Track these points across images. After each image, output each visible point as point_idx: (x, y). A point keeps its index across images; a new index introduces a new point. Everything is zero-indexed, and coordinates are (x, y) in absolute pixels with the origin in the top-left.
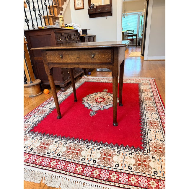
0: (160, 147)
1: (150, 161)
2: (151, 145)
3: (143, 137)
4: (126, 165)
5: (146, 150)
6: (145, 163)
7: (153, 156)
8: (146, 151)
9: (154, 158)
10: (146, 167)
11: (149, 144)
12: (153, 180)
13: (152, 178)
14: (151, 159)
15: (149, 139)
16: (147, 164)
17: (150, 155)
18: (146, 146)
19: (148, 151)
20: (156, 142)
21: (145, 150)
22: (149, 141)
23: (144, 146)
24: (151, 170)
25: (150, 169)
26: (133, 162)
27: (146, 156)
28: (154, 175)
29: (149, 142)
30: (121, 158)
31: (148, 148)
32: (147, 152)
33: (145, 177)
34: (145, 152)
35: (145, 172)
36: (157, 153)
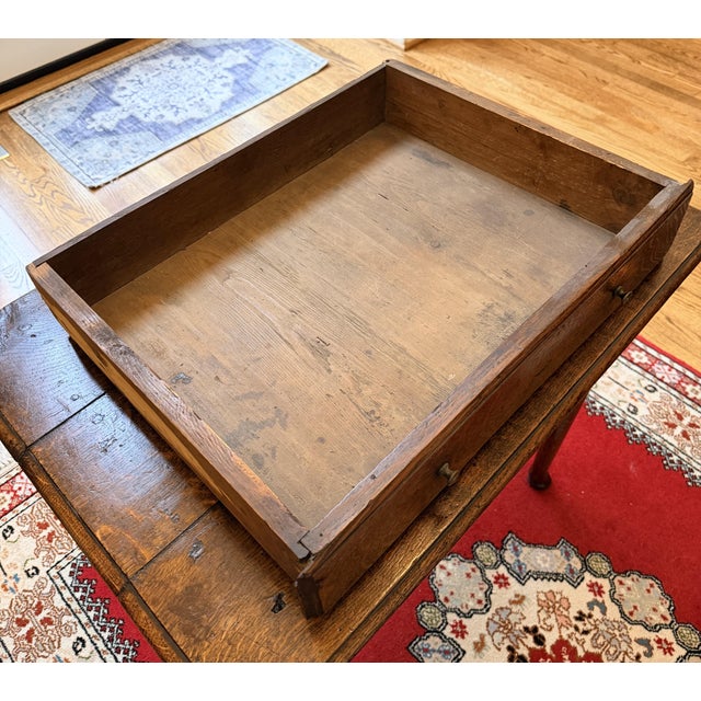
0: (34, 639)
1: (37, 553)
2: (65, 619)
3: (112, 630)
5: (69, 581)
6: (45, 533)
7: (36, 578)
8: (65, 573)
9: (30, 572)
10: (39, 524)
11: (72, 618)
12: (7, 509)
13: (11, 510)
14: (37, 562)
15: (88, 643)
16: (41, 535)
17: (48, 572)
18: (78, 595)
19: (59, 582)
20: (57, 652)
21: (71, 574)
22: (81, 633)
23: (85, 590)
24: (23, 529)
25: (26, 528)
27: (58, 558)
28: (9, 524)
29: (79, 627)
31: (67, 594)
32: (62, 572)
33: (28, 498)
34: (69, 569)
35: (35, 509)
36: (30, 602)
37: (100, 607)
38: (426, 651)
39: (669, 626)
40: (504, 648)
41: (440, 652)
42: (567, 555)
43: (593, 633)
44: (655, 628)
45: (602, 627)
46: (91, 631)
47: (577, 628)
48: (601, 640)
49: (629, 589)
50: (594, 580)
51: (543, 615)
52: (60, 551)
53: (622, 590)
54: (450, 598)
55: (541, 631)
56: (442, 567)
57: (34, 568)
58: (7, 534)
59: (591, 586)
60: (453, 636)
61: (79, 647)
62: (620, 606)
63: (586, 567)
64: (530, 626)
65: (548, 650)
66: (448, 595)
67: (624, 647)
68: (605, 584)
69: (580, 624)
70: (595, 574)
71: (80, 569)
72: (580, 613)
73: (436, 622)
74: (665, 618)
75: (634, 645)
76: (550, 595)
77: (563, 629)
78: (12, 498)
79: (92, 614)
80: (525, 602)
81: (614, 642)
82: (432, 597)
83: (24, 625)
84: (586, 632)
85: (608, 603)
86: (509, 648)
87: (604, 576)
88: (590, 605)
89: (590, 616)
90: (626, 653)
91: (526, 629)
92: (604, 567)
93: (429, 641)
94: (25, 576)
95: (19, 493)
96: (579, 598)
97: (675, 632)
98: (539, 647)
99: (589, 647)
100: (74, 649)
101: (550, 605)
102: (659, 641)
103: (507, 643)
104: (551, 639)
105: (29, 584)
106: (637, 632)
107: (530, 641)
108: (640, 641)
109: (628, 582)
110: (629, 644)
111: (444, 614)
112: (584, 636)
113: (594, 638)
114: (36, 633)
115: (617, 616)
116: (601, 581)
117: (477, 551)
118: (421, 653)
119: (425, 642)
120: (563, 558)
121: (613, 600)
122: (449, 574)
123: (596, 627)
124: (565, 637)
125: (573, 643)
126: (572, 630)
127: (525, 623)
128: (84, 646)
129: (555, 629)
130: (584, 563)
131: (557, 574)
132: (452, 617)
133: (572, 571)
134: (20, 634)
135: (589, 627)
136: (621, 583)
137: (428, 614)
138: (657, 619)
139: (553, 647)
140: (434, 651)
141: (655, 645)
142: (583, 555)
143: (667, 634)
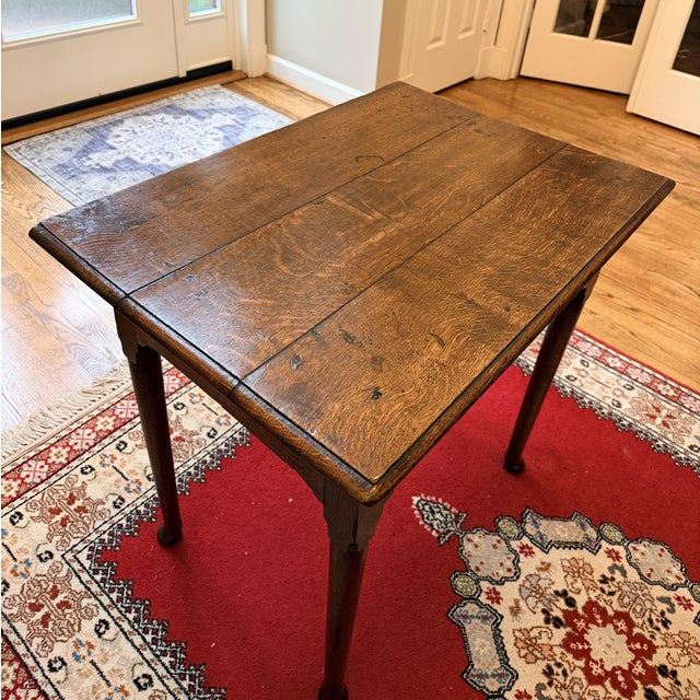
0: (50, 624)
1: (50, 538)
2: (85, 602)
3: (137, 611)
4: (103, 465)
5: (87, 564)
6: (58, 518)
7: (50, 562)
8: (83, 557)
9: (43, 557)
10: (50, 510)
11: (93, 601)
12: (14, 495)
13: (19, 496)
14: (51, 547)
15: (112, 625)
16: (54, 521)
17: (63, 556)
18: (98, 578)
19: (76, 566)
20: (77, 635)
21: (89, 557)
22: (103, 615)
23: (105, 572)
24: (33, 515)
25: (37, 513)
26: (94, 491)
27: (74, 542)
28: (17, 510)
29: (101, 609)
30: (132, 472)
31: (85, 577)
32: (79, 556)
33: (37, 485)
34: (86, 552)
35: (46, 495)
36: (45, 586)
37: (123, 589)
38: (465, 617)
39: (685, 585)
40: (539, 611)
41: (478, 617)
42: (583, 526)
43: (618, 593)
44: (672, 588)
45: (625, 588)
46: (115, 613)
47: (603, 590)
48: (626, 600)
49: (643, 554)
50: (611, 547)
51: (570, 580)
52: (75, 535)
53: (636, 555)
54: (480, 567)
55: (570, 594)
56: (469, 540)
57: (47, 552)
58: (15, 520)
59: (609, 553)
60: (489, 602)
61: (102, 630)
62: (638, 569)
63: (601, 536)
64: (560, 590)
65: (580, 611)
66: (478, 565)
67: (648, 605)
68: (621, 550)
69: (605, 586)
70: (610, 542)
71: (98, 552)
72: (603, 576)
73: (470, 589)
74: (680, 579)
75: (657, 603)
76: (573, 562)
77: (591, 592)
78: (20, 485)
79: (114, 596)
80: (551, 569)
81: (638, 601)
82: (464, 567)
83: (39, 610)
84: (612, 594)
85: (627, 567)
86: (544, 611)
87: (619, 544)
88: (611, 569)
89: (613, 579)
90: (651, 610)
91: (557, 593)
92: (617, 536)
93: (466, 608)
94: (38, 560)
95: (27, 480)
96: (600, 563)
97: (691, 589)
98: (571, 609)
99: (616, 606)
100: (97, 631)
101: (575, 570)
102: (678, 599)
103: (541, 606)
104: (581, 601)
105: (44, 568)
106: (657, 591)
107: (562, 603)
108: (663, 600)
109: (641, 547)
110: (652, 602)
111: (477, 582)
112: (610, 597)
113: (620, 599)
114: (52, 617)
115: (638, 578)
116: (616, 548)
117: (500, 524)
118: (460, 619)
119: (463, 609)
120: (579, 528)
121: (630, 564)
122: (476, 546)
123: (620, 589)
124: (594, 599)
125: (602, 604)
126: (599, 592)
127: (554, 588)
128: (107, 628)
129: (583, 592)
130: (599, 532)
131: (577, 543)
132: (485, 585)
133: (589, 540)
134: (34, 619)
135: (613, 589)
136: (635, 549)
137: (462, 584)
138: (672, 580)
139: (584, 608)
140: (473, 617)
141: (676, 603)
142: (597, 526)
143: (684, 592)
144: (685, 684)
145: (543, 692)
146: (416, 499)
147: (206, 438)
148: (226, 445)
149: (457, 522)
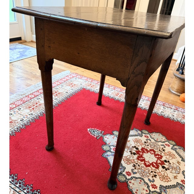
38: (108, 155)
39: (167, 141)
40: (128, 152)
41: (111, 155)
42: (137, 131)
43: (150, 145)
44: (164, 142)
45: (151, 144)
47: (145, 145)
48: (152, 146)
49: (154, 136)
50: (145, 135)
51: (136, 143)
54: (110, 143)
55: (137, 147)
56: (105, 137)
59: (145, 136)
60: (114, 151)
62: (154, 139)
63: (142, 133)
64: (134, 146)
65: (140, 150)
66: (109, 143)
67: (158, 147)
68: (148, 135)
69: (146, 144)
70: (145, 134)
72: (145, 142)
73: (108, 149)
74: (165, 140)
75: (160, 146)
76: (136, 139)
77: (142, 146)
80: (130, 141)
81: (155, 146)
82: (105, 144)
84: (148, 145)
85: (151, 139)
86: (130, 152)
87: (148, 134)
88: (147, 140)
89: (147, 142)
90: (159, 148)
91: (133, 147)
92: (147, 132)
93: (107, 153)
96: (143, 139)
97: (169, 142)
98: (137, 150)
99: (150, 148)
101: (137, 141)
102: (166, 144)
103: (129, 150)
104: (140, 148)
106: (160, 143)
107: (135, 149)
108: (161, 145)
109: (153, 134)
110: (159, 146)
111: (110, 147)
112: (148, 146)
113: (151, 146)
115: (154, 141)
116: (147, 135)
117: (114, 133)
118: (106, 156)
119: (107, 154)
120: (136, 131)
121: (152, 138)
122: (108, 138)
123: (150, 144)
124: (143, 147)
125: (146, 148)
126: (144, 145)
127: (132, 146)
129: (140, 146)
130: (141, 132)
131: (136, 135)
132: (112, 147)
133: (139, 134)
135: (148, 144)
136: (152, 135)
137: (105, 148)
138: (163, 141)
139: (141, 150)
140: (110, 155)
141: (165, 145)
142: (141, 130)
143: (167, 143)
144: (172, 163)
145: (134, 171)
146: (88, 129)
147: (20, 121)
148: (27, 122)
149: (101, 133)
